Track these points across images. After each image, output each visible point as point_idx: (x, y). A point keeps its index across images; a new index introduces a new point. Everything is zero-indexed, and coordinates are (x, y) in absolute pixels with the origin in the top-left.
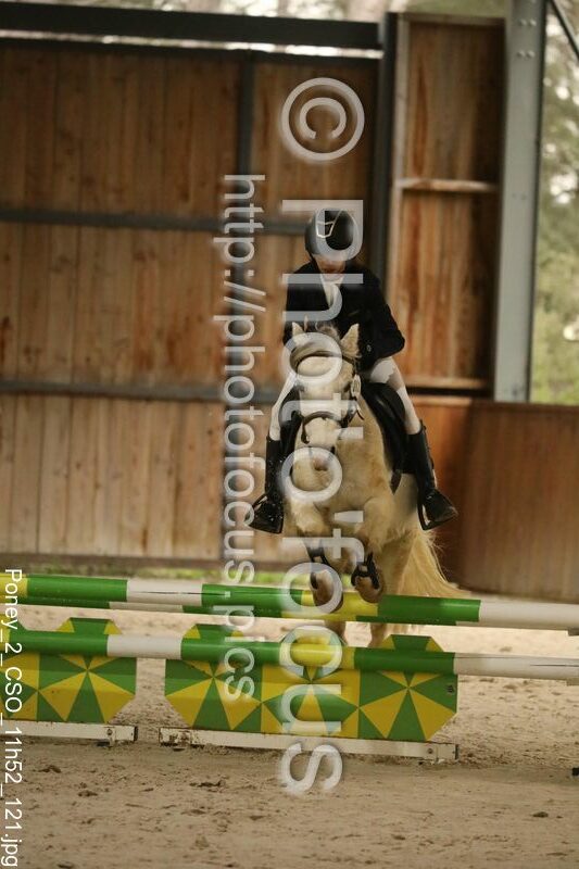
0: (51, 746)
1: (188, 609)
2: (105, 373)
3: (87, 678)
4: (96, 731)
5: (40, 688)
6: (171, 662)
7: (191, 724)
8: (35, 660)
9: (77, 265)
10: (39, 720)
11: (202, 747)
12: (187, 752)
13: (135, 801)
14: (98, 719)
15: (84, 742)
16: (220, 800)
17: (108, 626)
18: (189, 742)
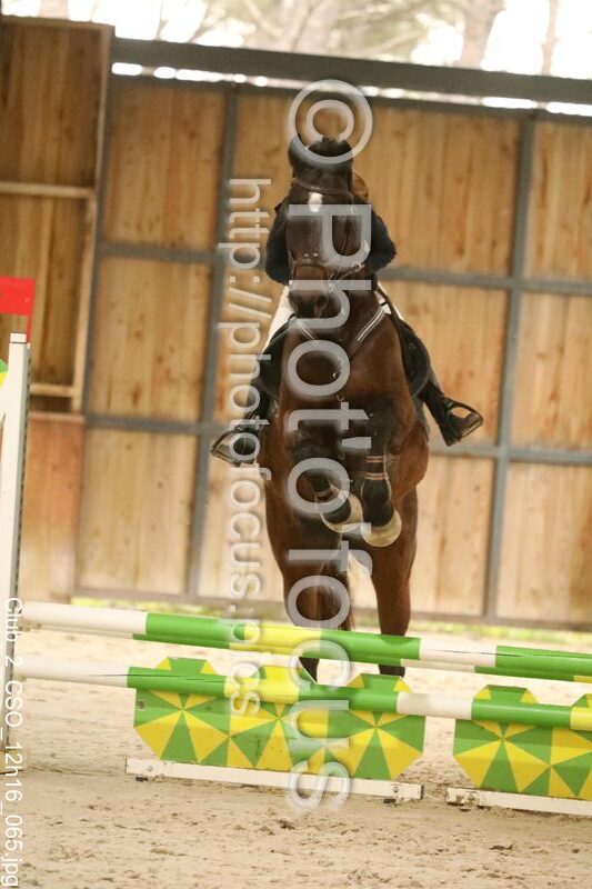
1: (480, 670)
3: (375, 736)
4: (383, 788)
7: (479, 785)
11: (489, 808)
12: (474, 813)
14: (385, 776)
15: (370, 799)
16: (513, 863)
18: (475, 802)
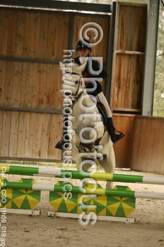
0: (15, 216)
1: (56, 176)
2: (29, 105)
3: (26, 197)
4: (29, 212)
5: (12, 199)
6: (51, 192)
7: (57, 210)
8: (11, 191)
10: (12, 208)
11: (60, 217)
12: (55, 219)
13: (41, 234)
14: (30, 209)
15: (25, 215)
16: (66, 234)
17: (33, 181)
18: (56, 216)
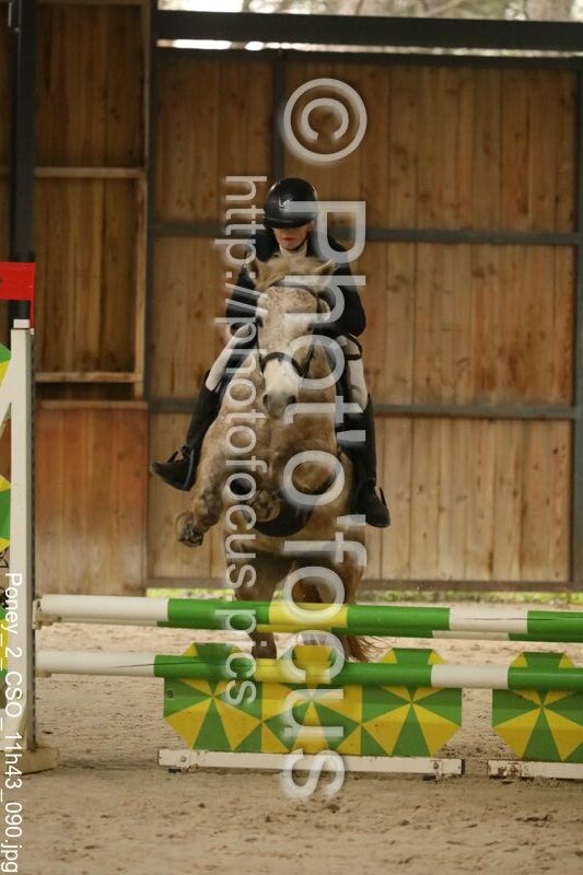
0: (376, 782)
1: (514, 637)
2: (446, 393)
3: (412, 711)
4: (422, 765)
5: (364, 721)
6: (497, 692)
7: (520, 756)
8: (358, 693)
9: (415, 284)
10: (363, 754)
11: (532, 779)
12: (516, 785)
13: (455, 838)
14: (424, 753)
15: (410, 777)
16: (545, 835)
17: (432, 655)
18: (518, 774)
